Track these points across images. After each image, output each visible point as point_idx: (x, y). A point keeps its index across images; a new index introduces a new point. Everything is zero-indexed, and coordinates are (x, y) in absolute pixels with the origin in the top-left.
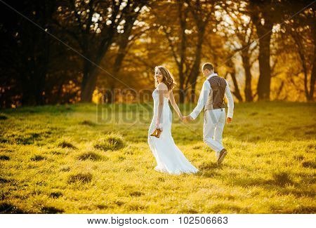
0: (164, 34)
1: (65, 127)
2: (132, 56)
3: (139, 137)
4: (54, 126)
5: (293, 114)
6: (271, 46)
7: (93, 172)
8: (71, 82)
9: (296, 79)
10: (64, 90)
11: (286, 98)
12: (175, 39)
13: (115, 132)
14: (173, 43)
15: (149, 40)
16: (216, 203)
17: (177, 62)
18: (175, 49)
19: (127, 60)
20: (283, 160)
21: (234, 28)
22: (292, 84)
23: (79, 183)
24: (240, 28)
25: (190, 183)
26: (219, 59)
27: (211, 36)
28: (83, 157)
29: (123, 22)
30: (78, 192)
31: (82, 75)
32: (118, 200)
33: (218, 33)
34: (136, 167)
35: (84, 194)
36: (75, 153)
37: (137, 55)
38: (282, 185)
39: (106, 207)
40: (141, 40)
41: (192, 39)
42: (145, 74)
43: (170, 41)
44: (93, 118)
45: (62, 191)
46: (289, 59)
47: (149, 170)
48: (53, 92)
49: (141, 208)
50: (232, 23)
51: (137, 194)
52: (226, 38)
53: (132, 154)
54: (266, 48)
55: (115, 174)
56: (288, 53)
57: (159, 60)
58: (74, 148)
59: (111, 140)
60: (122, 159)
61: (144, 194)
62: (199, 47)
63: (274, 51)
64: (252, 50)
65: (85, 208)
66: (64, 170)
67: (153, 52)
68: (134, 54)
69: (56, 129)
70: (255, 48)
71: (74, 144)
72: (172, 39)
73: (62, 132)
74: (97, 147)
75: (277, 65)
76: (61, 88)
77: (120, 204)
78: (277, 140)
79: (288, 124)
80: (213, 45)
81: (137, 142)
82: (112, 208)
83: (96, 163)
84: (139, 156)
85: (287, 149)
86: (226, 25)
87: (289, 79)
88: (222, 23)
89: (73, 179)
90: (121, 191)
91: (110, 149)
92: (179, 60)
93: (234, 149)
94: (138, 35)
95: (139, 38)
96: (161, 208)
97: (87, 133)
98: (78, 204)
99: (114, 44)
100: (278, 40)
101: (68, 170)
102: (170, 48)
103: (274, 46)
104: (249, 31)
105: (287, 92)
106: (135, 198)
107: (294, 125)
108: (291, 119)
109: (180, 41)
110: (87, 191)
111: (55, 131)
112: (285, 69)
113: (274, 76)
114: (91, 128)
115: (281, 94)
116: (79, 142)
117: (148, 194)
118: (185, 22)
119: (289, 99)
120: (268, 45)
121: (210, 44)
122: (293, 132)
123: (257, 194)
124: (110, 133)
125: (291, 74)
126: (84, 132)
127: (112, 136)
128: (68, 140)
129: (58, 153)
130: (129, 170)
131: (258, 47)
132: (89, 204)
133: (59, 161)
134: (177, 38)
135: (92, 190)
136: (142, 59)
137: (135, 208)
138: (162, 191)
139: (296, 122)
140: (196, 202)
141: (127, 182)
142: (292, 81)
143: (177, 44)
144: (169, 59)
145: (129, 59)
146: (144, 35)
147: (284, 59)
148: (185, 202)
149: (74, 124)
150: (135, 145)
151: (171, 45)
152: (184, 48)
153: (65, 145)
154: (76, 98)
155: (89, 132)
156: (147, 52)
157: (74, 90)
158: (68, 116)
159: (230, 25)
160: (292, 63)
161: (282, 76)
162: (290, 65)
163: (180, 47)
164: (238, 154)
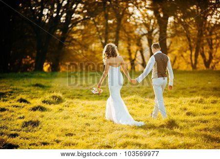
0: (93, 23)
1: (23, 88)
2: (70, 39)
3: (75, 95)
4: (15, 87)
5: (182, 79)
6: (167, 32)
7: (40, 119)
8: (28, 57)
9: (185, 55)
10: (23, 62)
11: (178, 68)
12: (101, 26)
13: (57, 91)
14: (99, 29)
15: (83, 27)
16: (124, 140)
17: (102, 42)
18: (101, 34)
19: (67, 42)
20: (173, 110)
21: (141, 19)
22: (182, 58)
23: (30, 127)
24: (146, 19)
25: (108, 127)
26: (132, 41)
27: (126, 24)
28: (34, 109)
29: (65, 14)
30: (29, 133)
31: (36, 51)
32: (57, 138)
33: (131, 23)
34: (71, 116)
35: (34, 135)
36: (29, 106)
37: (74, 37)
38: (171, 128)
39: (49, 144)
40: (78, 28)
41: (113, 27)
42: (80, 51)
43: (98, 28)
44: (43, 82)
45: (18, 133)
46: (180, 40)
47: (80, 118)
48: (16, 63)
49: (72, 144)
50: (140, 15)
51: (71, 135)
52: (136, 26)
53: (68, 107)
54: (164, 33)
55: (56, 121)
56: (179, 36)
57: (89, 41)
58: (28, 103)
59: (54, 97)
60: (61, 110)
61: (75, 135)
62: (118, 32)
63: (169, 35)
64: (155, 35)
65: (34, 144)
66: (20, 118)
67: (86, 35)
68: (72, 37)
69: (16, 89)
70: (157, 33)
71: (28, 100)
72: (98, 26)
73: (20, 91)
74: (44, 102)
75: (171, 45)
76: (21, 61)
77: (58, 142)
78: (170, 97)
79: (178, 85)
80: (127, 31)
81: (72, 98)
82: (53, 144)
83: (43, 113)
84: (73, 108)
85: (176, 103)
86: (136, 17)
87: (180, 55)
88: (133, 15)
89: (26, 124)
90: (59, 132)
91: (53, 103)
92: (104, 41)
93: (139, 103)
94: (75, 24)
95: (75, 26)
96: (86, 144)
97: (38, 92)
98: (29, 142)
99: (58, 30)
100: (172, 28)
101: (23, 118)
102: (97, 33)
103: (169, 31)
104: (152, 21)
105: (179, 63)
106: (68, 137)
107: (182, 86)
108: (180, 83)
109: (104, 28)
110: (36, 133)
111: (16, 91)
112: (178, 48)
113: (170, 52)
114: (41, 88)
115: (175, 65)
116: (32, 98)
117: (78, 134)
118: (108, 14)
119: (180, 69)
120: (165, 31)
121: (125, 30)
122: (181, 91)
123: (154, 134)
124: (53, 92)
125: (182, 51)
126: (36, 92)
127: (55, 94)
128: (24, 97)
129: (17, 107)
130: (65, 118)
131: (159, 33)
132: (37, 141)
133: (17, 112)
134: (102, 26)
135: (39, 132)
136: (78, 40)
137: (68, 145)
138: (88, 133)
139: (183, 84)
140: (111, 140)
141: (64, 127)
142: (182, 56)
143: (102, 30)
144: (97, 41)
145: (68, 40)
146: (79, 24)
147: (177, 41)
148: (103, 140)
149: (29, 86)
150: (71, 100)
151: (98, 31)
152: (107, 33)
153: (22, 100)
154: (32, 68)
155: (39, 91)
156: (81, 36)
157: (31, 62)
158: (25, 80)
159: (139, 17)
160: (182, 44)
161: (176, 53)
162: (181, 45)
163: (104, 33)
164: (142, 107)
